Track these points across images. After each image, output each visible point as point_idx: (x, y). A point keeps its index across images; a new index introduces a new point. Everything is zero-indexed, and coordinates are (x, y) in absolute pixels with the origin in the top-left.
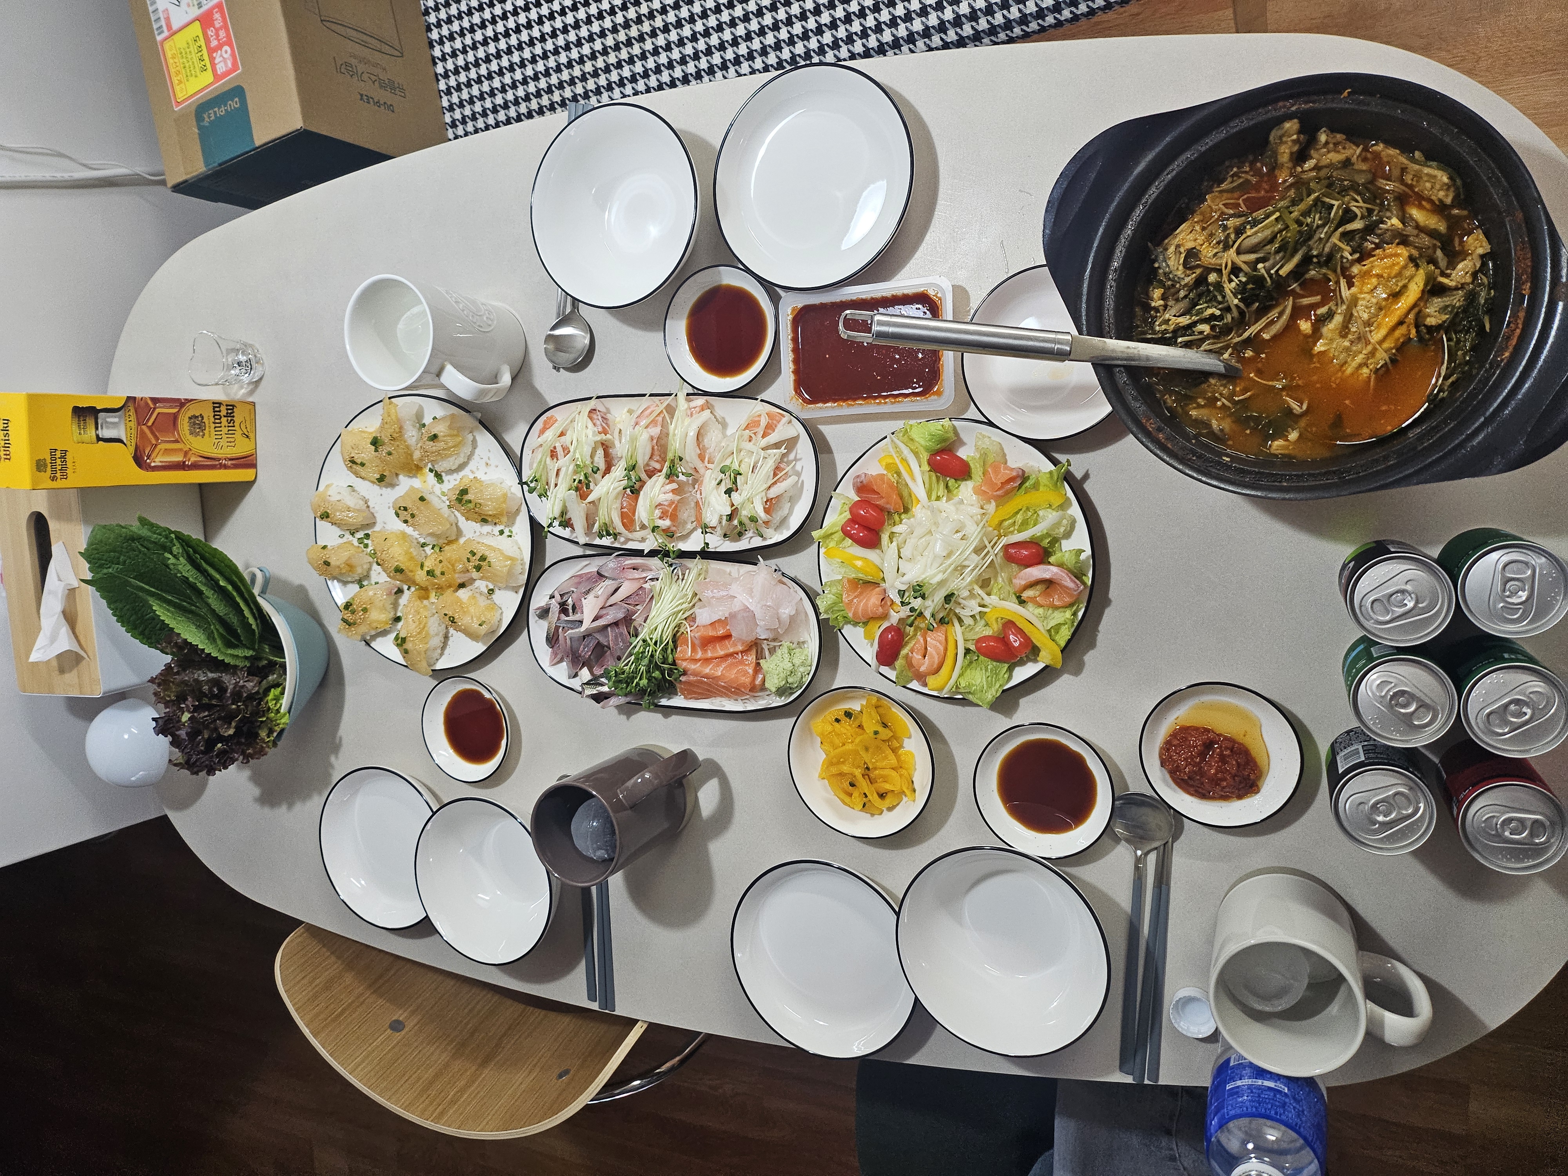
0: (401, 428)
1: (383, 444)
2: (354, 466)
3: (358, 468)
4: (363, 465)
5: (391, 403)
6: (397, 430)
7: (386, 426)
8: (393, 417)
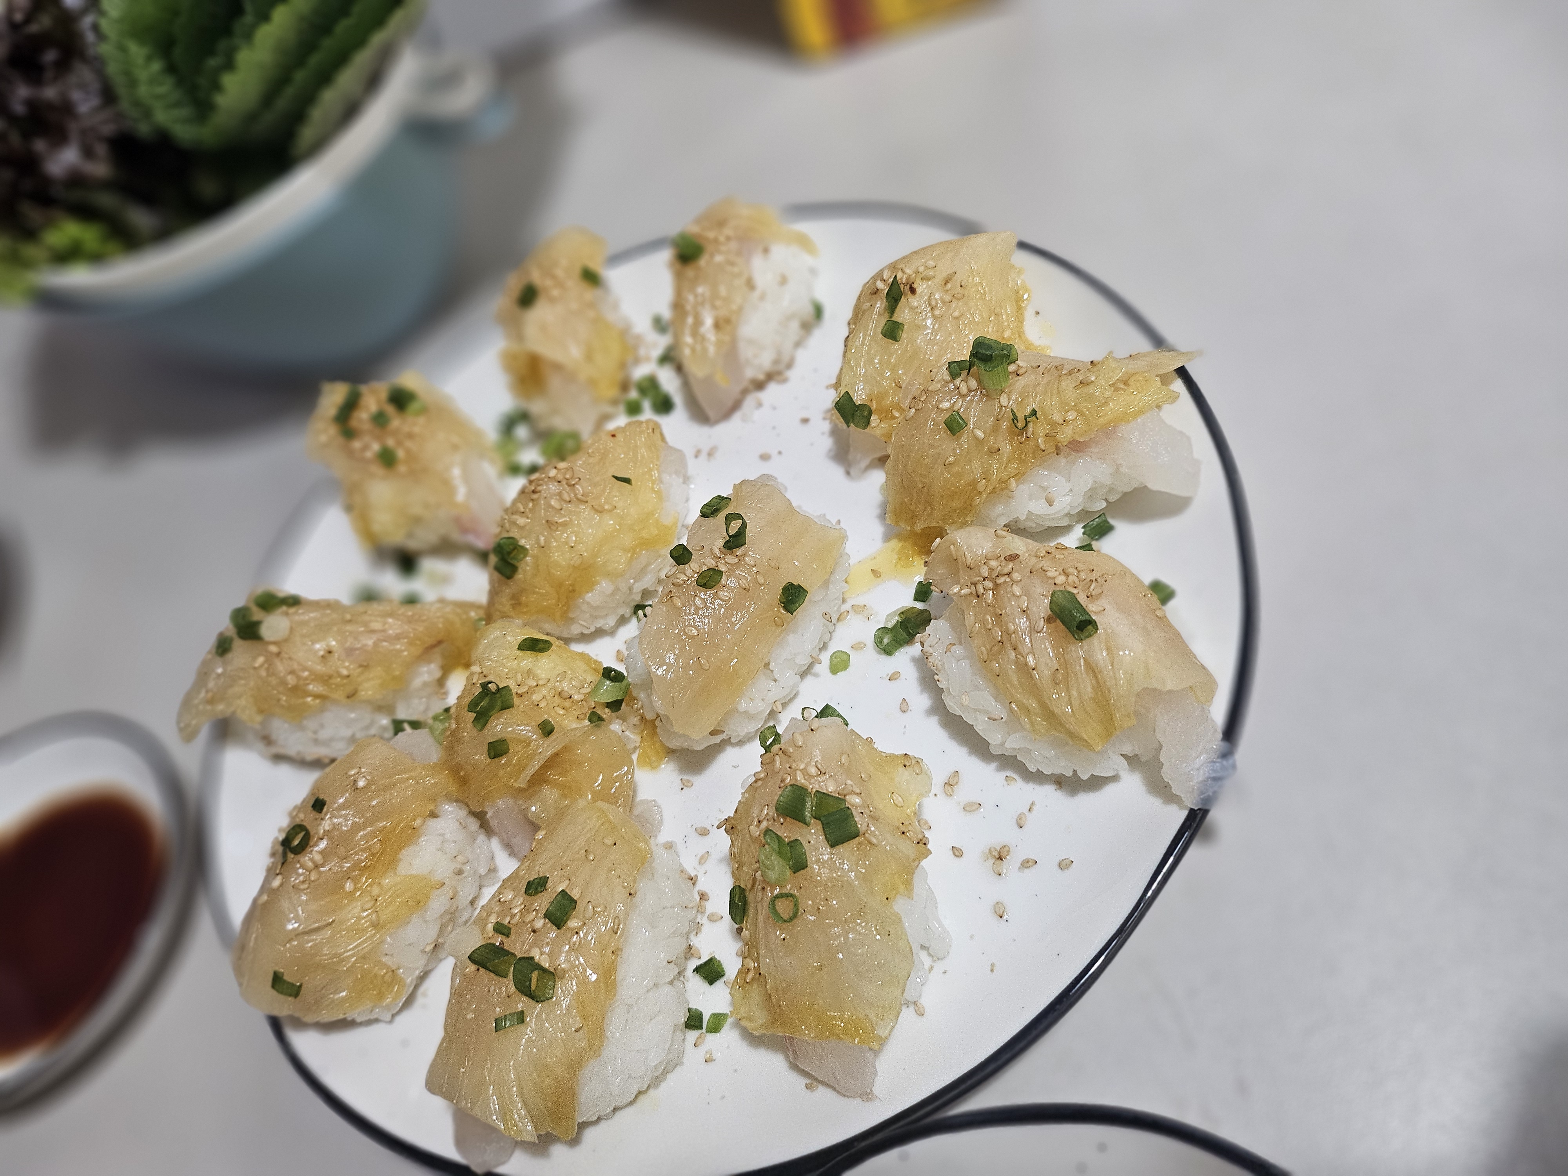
0: (1077, 447)
1: (988, 393)
2: (880, 304)
3: (876, 321)
4: (892, 332)
5: (1165, 380)
6: (1065, 435)
7: (1068, 385)
8: (1114, 408)
